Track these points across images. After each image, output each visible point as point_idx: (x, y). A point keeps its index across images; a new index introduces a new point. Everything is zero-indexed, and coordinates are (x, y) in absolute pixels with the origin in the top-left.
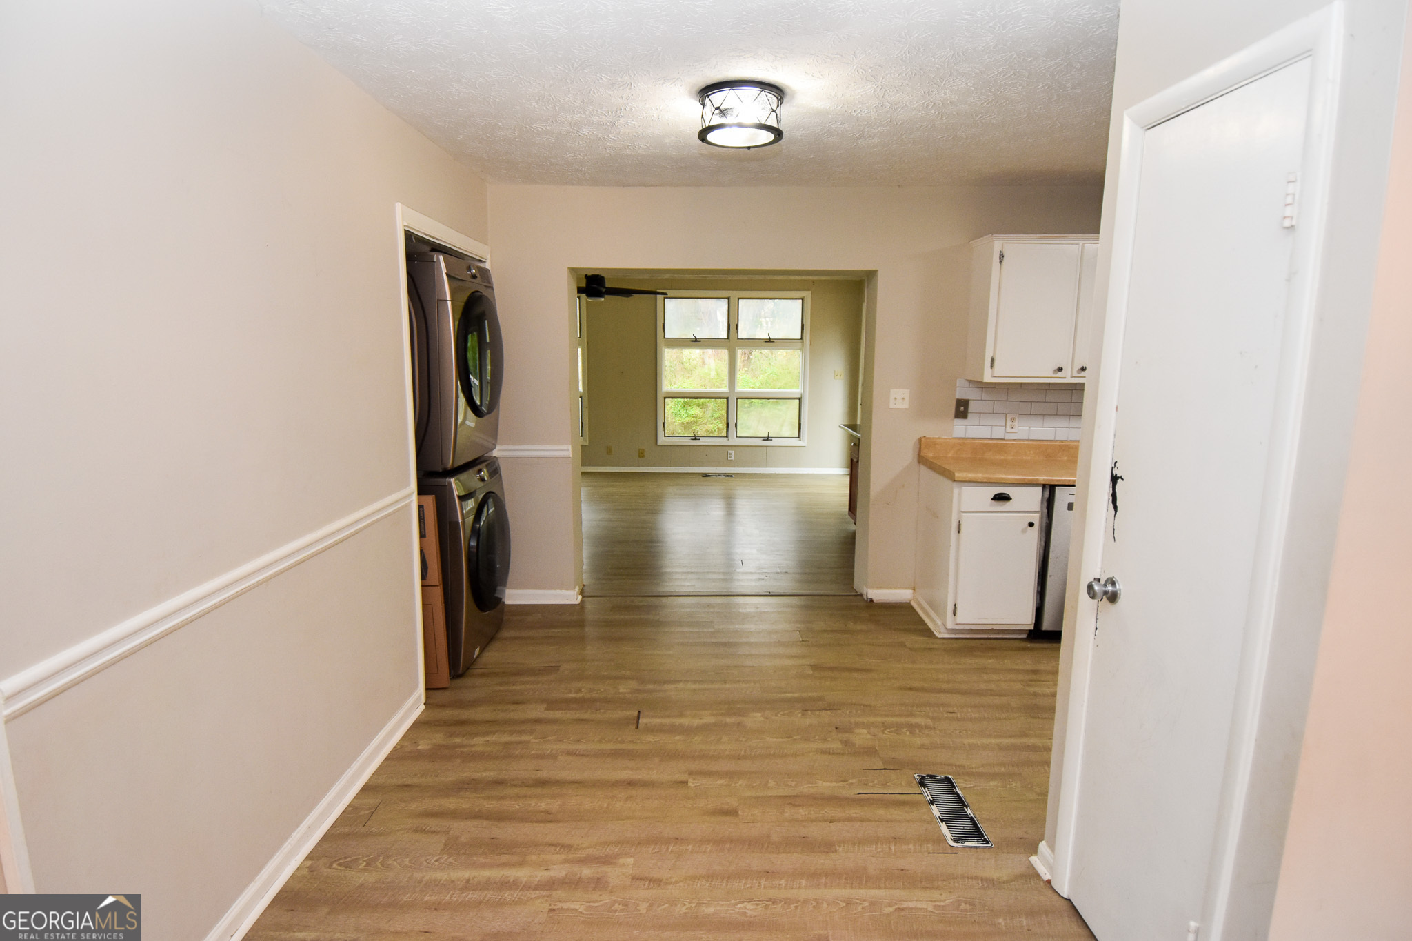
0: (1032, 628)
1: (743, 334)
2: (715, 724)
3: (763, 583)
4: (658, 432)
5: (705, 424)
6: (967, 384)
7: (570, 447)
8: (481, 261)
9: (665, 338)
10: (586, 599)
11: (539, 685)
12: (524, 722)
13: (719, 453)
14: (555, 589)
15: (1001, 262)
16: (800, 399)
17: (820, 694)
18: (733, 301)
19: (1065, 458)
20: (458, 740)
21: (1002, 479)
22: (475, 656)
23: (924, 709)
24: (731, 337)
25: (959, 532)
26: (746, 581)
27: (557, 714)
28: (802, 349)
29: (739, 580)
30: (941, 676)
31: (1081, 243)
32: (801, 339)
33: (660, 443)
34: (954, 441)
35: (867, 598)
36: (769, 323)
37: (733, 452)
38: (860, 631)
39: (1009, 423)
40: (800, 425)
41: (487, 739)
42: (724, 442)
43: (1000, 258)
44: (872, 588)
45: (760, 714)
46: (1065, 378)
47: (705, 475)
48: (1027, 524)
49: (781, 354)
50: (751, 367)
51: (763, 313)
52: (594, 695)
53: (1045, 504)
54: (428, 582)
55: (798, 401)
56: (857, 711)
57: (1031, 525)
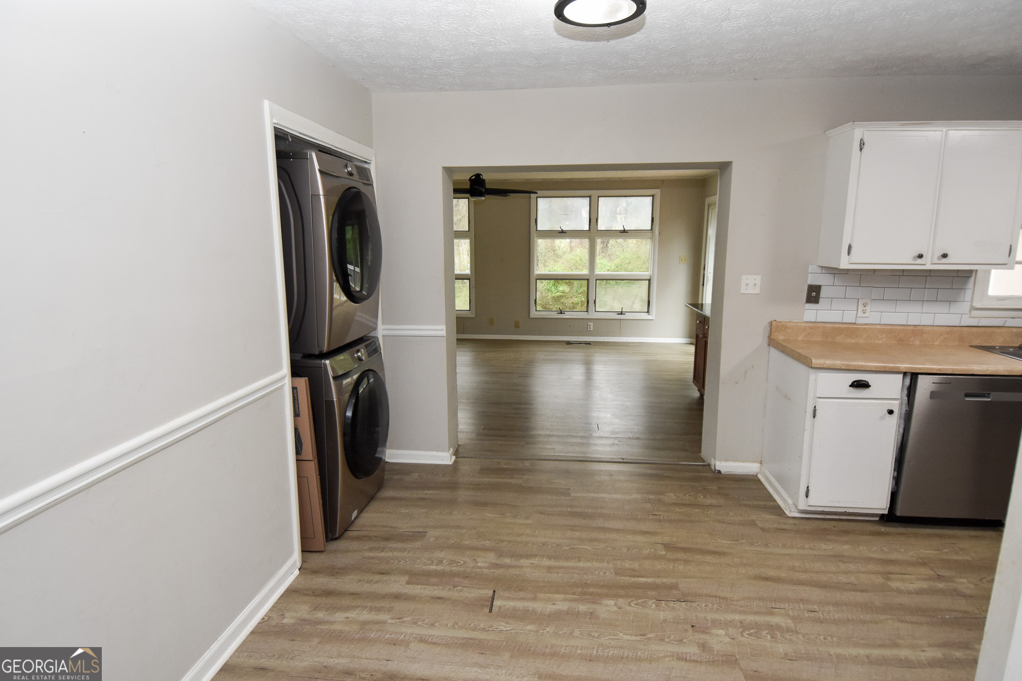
0: (886, 512)
1: (601, 226)
2: (567, 613)
3: (615, 448)
4: (531, 307)
5: (571, 297)
6: (819, 270)
7: (444, 327)
8: (366, 162)
9: (537, 230)
10: (461, 460)
11: (405, 554)
12: (384, 597)
13: (580, 325)
14: (432, 451)
15: (861, 149)
16: (649, 280)
17: (674, 581)
18: (594, 198)
19: (917, 343)
20: (320, 615)
21: (862, 366)
22: (353, 519)
23: (782, 606)
24: (591, 230)
25: (814, 417)
26: (602, 448)
27: (417, 590)
28: (652, 238)
29: (595, 445)
30: (797, 564)
31: (944, 130)
32: (651, 230)
33: (531, 316)
34: (805, 324)
35: (715, 470)
36: (623, 219)
37: (592, 324)
38: (711, 506)
39: (861, 308)
40: (649, 302)
41: (348, 615)
42: (584, 315)
43: (860, 146)
44: (720, 460)
45: (613, 602)
46: (925, 265)
47: (569, 343)
48: (886, 412)
49: (632, 243)
50: (608, 253)
51: (618, 211)
52: (453, 568)
53: (906, 392)
54: (303, 457)
55: (648, 281)
56: (713, 605)
57: (891, 412)
